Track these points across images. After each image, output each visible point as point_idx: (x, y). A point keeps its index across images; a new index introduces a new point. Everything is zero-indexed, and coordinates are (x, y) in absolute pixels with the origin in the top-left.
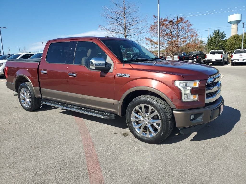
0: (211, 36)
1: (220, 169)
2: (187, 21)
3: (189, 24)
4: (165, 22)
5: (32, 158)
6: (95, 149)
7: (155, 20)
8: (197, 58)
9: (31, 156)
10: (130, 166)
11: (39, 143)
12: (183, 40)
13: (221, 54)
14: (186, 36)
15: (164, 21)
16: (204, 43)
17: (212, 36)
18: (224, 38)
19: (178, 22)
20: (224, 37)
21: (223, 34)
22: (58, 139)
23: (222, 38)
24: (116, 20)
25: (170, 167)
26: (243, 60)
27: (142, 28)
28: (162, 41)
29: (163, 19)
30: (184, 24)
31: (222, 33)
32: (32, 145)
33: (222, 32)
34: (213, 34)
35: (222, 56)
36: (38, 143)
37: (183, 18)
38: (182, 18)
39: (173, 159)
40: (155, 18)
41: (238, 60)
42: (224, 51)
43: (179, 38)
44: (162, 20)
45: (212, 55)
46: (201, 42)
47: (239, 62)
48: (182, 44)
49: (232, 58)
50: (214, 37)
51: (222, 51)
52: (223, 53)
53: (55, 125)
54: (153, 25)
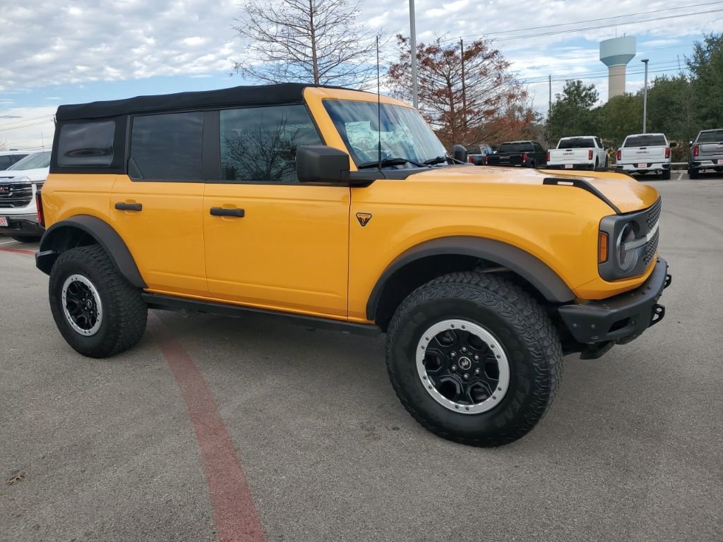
0: (559, 98)
1: (651, 510)
2: (496, 52)
3: (501, 62)
4: (431, 56)
5: (18, 516)
6: (242, 466)
7: (402, 48)
8: (524, 161)
9: (17, 507)
10: (364, 522)
11: (44, 458)
12: (485, 109)
13: (591, 149)
14: (492, 96)
15: (429, 51)
16: (537, 118)
17: (562, 99)
18: (594, 103)
19: (469, 55)
20: (594, 101)
21: (593, 90)
22: (111, 436)
23: (589, 105)
24: (287, 46)
25: (494, 513)
26: (649, 165)
27: (366, 72)
28: (425, 112)
29: (427, 46)
30: (487, 62)
31: (590, 89)
32: (19, 466)
33: (588, 87)
34: (565, 91)
35: (591, 154)
36: (41, 456)
37: (483, 44)
38: (480, 43)
39: (499, 485)
40: (403, 44)
41: (636, 165)
42: (596, 139)
43: (475, 103)
44: (424, 49)
45: (564, 151)
46: (530, 115)
47: (638, 171)
48: (483, 119)
49: (619, 160)
50: (565, 99)
51: (592, 140)
52: (594, 146)
53: (101, 386)
54: (397, 65)
